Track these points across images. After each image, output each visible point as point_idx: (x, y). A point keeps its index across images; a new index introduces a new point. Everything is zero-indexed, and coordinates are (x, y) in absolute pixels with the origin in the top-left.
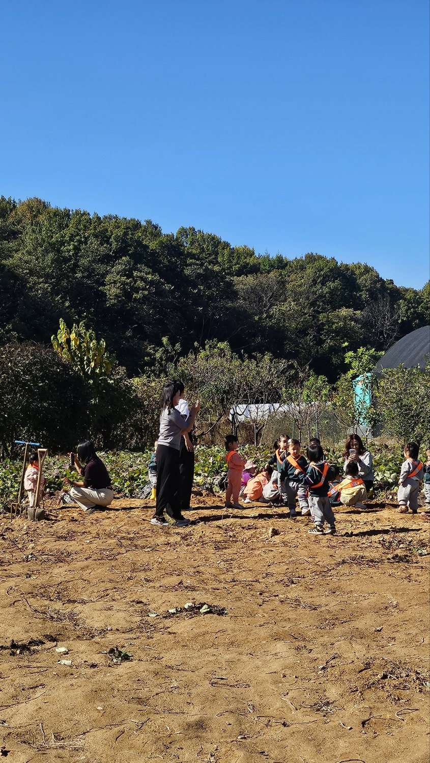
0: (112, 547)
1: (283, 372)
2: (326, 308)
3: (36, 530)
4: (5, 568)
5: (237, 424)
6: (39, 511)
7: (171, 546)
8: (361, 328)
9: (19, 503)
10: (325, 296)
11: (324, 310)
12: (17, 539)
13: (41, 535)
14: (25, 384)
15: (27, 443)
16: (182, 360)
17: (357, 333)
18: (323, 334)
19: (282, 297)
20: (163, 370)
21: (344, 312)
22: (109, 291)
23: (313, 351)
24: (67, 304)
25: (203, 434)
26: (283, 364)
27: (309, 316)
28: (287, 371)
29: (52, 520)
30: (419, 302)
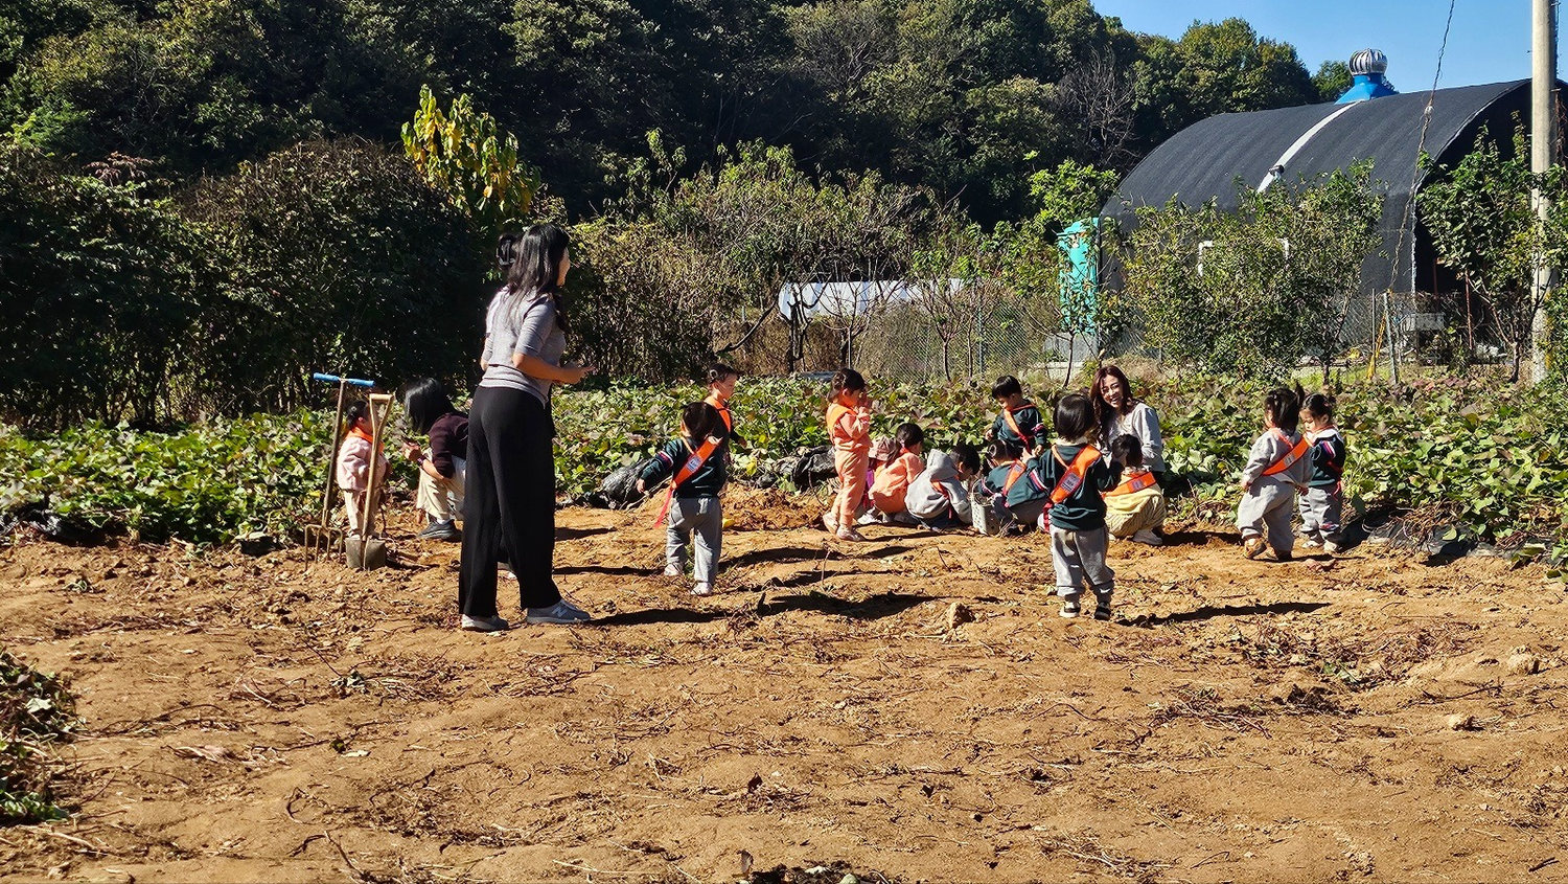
0: (558, 652)
1: (903, 213)
2: (980, 76)
3: (365, 597)
4: (287, 716)
5: (803, 328)
6: (372, 544)
7: (704, 648)
8: (1054, 121)
9: (324, 523)
10: (979, 51)
11: (978, 81)
12: (319, 623)
13: (378, 613)
14: (338, 235)
15: (343, 380)
16: (685, 184)
17: (1045, 130)
18: (973, 132)
19: (888, 54)
20: (645, 207)
21: (1019, 85)
22: (522, 32)
23: (953, 169)
24: (430, 60)
25: (729, 348)
26: (901, 197)
27: (946, 93)
28: (910, 212)
29: (405, 567)
30: (1176, 65)
